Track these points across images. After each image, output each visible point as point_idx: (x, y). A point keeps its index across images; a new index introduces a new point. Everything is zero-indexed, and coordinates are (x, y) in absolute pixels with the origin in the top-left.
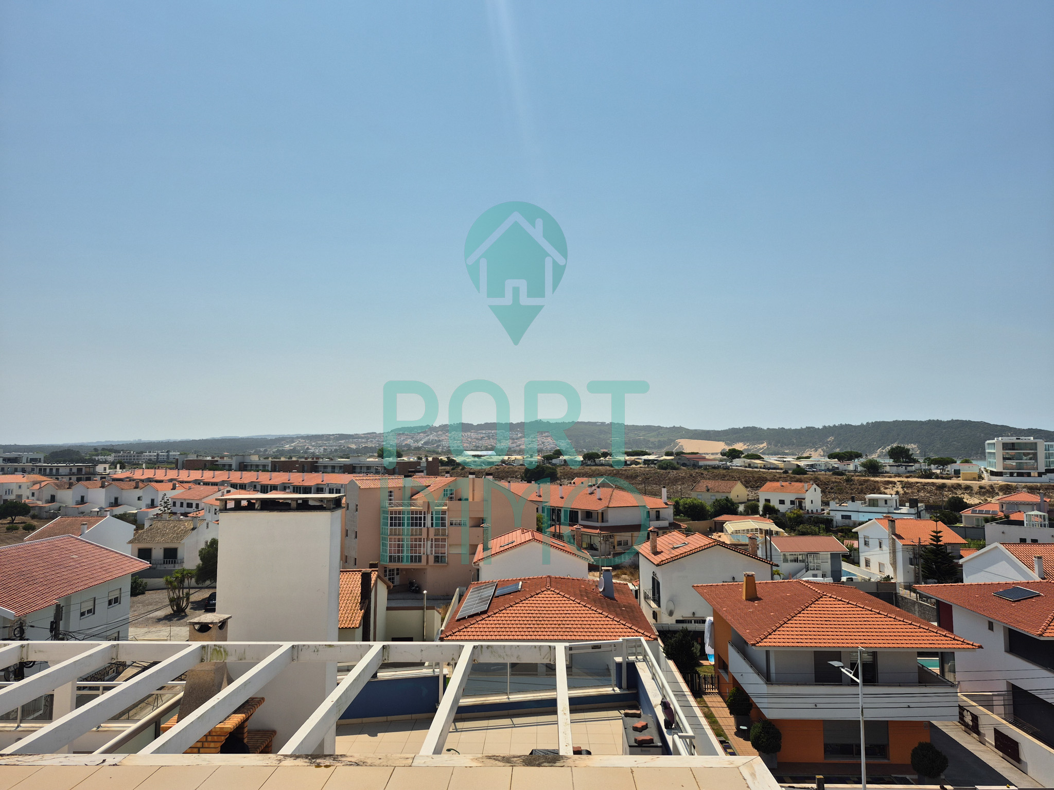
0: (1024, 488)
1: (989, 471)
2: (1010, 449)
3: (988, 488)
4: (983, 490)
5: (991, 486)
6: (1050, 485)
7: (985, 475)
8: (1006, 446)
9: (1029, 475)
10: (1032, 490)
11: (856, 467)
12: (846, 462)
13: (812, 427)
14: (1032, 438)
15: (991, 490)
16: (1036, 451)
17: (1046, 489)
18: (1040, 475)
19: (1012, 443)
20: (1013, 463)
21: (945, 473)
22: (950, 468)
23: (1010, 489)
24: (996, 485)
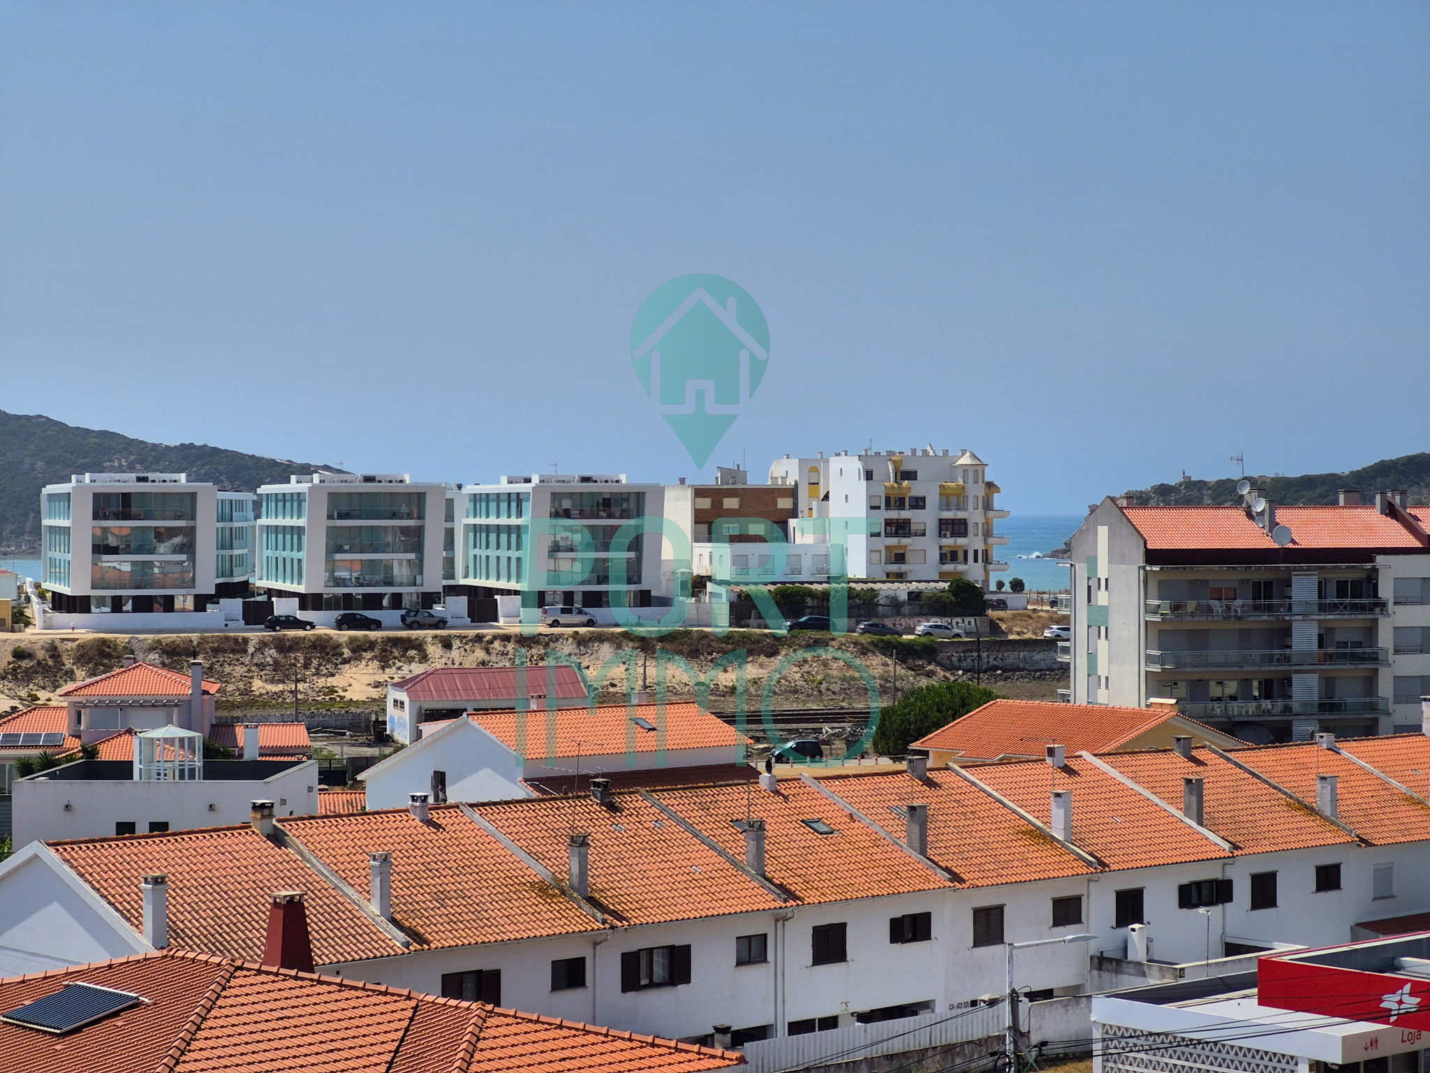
0: (151, 649)
1: (47, 595)
2: (116, 517)
3: (41, 654)
4: (25, 664)
5: (53, 650)
6: (227, 638)
7: (36, 609)
8: (105, 506)
9: (168, 604)
10: (173, 654)
14: (183, 477)
15: (50, 663)
16: (191, 523)
17: (216, 651)
18: (201, 603)
19: (123, 494)
20: (122, 564)
23: (109, 656)
24: (69, 644)
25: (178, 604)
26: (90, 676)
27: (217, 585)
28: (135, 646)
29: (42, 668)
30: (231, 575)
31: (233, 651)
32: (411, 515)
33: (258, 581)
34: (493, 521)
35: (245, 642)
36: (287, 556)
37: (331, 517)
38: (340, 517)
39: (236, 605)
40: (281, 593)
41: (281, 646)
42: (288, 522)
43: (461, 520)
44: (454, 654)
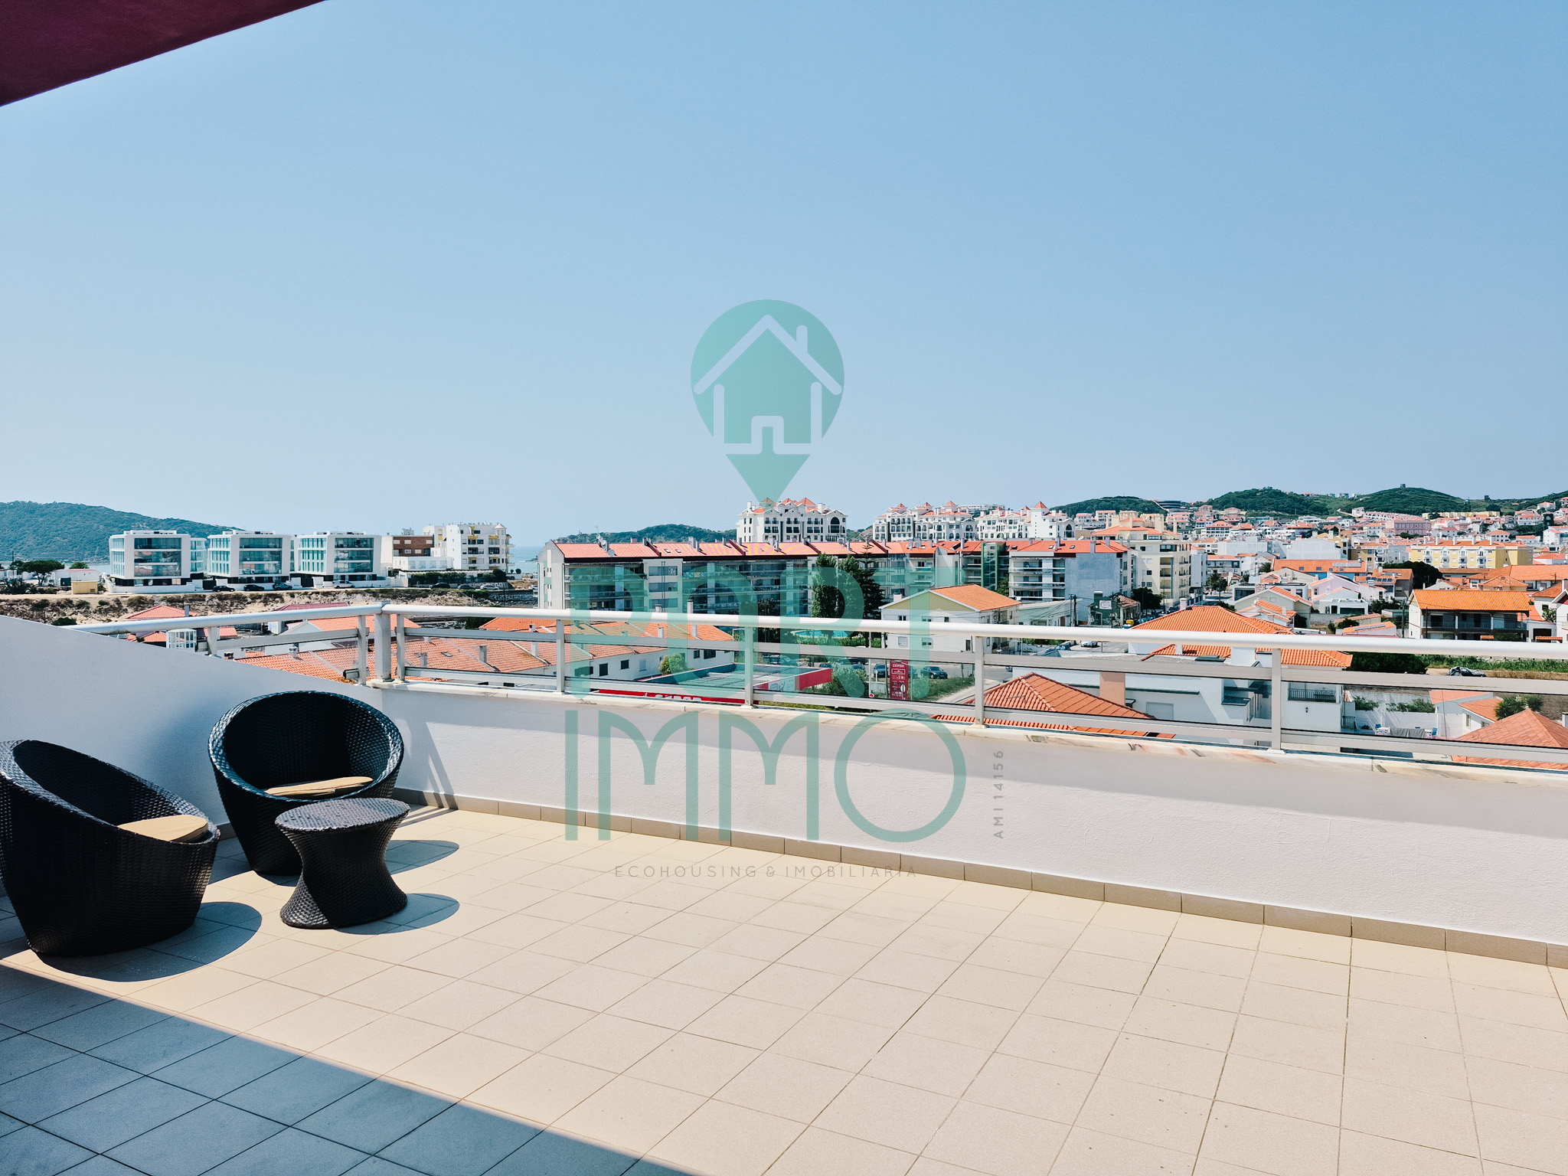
0: (162, 600)
1: (113, 579)
2: (145, 548)
3: (112, 603)
4: (105, 607)
5: (117, 601)
6: (196, 595)
7: (109, 585)
8: (140, 543)
9: (169, 582)
10: (173, 602)
14: (175, 532)
15: (117, 606)
16: (179, 550)
17: (191, 600)
18: (184, 582)
19: (150, 539)
20: (148, 567)
21: (47, 584)
22: (55, 576)
23: (143, 603)
24: (125, 599)
25: (173, 582)
26: (136, 610)
27: (191, 575)
28: (155, 599)
29: (113, 609)
30: (196, 570)
31: (199, 600)
32: (275, 547)
33: (209, 573)
34: (311, 548)
35: (204, 596)
36: (222, 562)
37: (241, 547)
38: (245, 547)
39: (199, 582)
40: (219, 577)
41: (220, 598)
42: (222, 549)
43: (298, 549)
44: (296, 599)
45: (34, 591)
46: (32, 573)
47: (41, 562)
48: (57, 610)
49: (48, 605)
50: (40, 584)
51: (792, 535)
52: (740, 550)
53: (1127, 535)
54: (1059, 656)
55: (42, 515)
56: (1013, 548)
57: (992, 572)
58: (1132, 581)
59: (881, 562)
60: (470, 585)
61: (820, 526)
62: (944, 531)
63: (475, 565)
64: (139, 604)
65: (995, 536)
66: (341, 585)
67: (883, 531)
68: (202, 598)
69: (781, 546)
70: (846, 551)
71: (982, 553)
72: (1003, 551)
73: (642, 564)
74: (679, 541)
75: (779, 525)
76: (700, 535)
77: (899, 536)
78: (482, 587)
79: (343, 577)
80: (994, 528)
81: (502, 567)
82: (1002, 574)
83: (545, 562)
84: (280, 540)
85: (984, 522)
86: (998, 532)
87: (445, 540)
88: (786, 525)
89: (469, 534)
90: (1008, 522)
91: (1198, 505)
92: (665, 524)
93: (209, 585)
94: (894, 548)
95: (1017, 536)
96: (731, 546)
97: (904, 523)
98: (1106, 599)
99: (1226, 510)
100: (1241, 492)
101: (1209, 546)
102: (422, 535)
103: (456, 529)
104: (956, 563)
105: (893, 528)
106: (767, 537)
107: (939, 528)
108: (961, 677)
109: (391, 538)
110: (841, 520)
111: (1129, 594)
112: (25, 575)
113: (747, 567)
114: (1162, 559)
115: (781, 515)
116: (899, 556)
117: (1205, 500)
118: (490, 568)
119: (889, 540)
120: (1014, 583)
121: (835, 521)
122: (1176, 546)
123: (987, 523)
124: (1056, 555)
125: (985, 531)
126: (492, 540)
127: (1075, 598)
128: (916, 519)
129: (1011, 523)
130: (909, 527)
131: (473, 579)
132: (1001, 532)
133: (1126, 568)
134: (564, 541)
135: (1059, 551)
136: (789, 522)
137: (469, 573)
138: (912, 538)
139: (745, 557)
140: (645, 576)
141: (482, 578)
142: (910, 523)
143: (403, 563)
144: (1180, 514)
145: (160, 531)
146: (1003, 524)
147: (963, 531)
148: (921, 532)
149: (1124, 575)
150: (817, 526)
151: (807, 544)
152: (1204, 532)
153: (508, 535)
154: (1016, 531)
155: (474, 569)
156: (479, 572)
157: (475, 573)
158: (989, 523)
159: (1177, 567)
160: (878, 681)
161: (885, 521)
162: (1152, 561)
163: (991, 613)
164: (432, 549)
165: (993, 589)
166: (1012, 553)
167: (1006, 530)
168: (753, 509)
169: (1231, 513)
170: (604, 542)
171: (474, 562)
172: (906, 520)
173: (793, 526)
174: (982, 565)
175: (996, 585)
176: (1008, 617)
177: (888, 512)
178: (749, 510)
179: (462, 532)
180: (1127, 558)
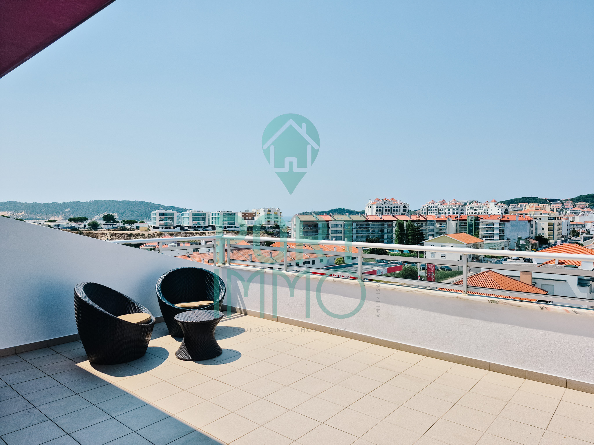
0: (167, 234)
1: (152, 227)
2: (162, 216)
3: (152, 235)
4: (150, 236)
5: (154, 234)
6: (178, 232)
7: (151, 228)
8: (161, 214)
9: (170, 228)
10: (171, 234)
11: (85, 226)
12: (79, 223)
13: (55, 203)
14: (172, 211)
15: (153, 236)
16: (173, 217)
17: (177, 234)
18: (174, 228)
19: (164, 213)
20: (163, 222)
21: (132, 228)
22: (135, 225)
23: (161, 235)
24: (156, 233)
27: (177, 225)
28: (165, 233)
30: (179, 224)
31: (179, 234)
32: (203, 216)
33: (182, 225)
34: (215, 217)
35: (181, 233)
36: (187, 221)
37: (193, 216)
38: (194, 216)
39: (179, 228)
40: (185, 226)
41: (186, 233)
42: (187, 217)
43: (211, 217)
44: (210, 234)
45: (128, 230)
46: (128, 224)
47: (131, 220)
48: (135, 237)
49: (132, 235)
50: (130, 228)
51: (387, 212)
52: (366, 219)
53: (533, 213)
54: (502, 263)
55: (131, 205)
56: (481, 218)
57: (472, 228)
58: (535, 232)
59: (424, 224)
60: (267, 230)
61: (398, 209)
62: (451, 211)
63: (269, 223)
64: (160, 235)
65: (473, 213)
66: (225, 230)
67: (425, 211)
68: (180, 233)
69: (383, 217)
70: (409, 219)
71: (468, 220)
72: (477, 219)
73: (329, 223)
74: (343, 215)
75: (382, 209)
76: (351, 212)
77: (432, 213)
78: (271, 231)
79: (225, 227)
80: (473, 210)
81: (278, 224)
82: (476, 229)
83: (293, 222)
84: (205, 213)
85: (469, 207)
86: (475, 212)
87: (259, 214)
88: (384, 209)
89: (267, 211)
90: (479, 207)
91: (566, 200)
92: (337, 208)
93: (182, 229)
94: (429, 218)
95: (483, 213)
96: (363, 216)
97: (434, 208)
98: (523, 240)
99: (579, 203)
100: (586, 195)
101: (571, 218)
102: (252, 212)
103: (263, 210)
104: (456, 224)
105: (429, 210)
106: (377, 213)
107: (449, 210)
108: (458, 270)
109: (241, 213)
110: (407, 207)
111: (534, 238)
112: (126, 225)
113: (368, 225)
114: (549, 223)
115: (383, 205)
116: (431, 221)
117: (569, 198)
118: (274, 224)
119: (427, 214)
120: (481, 232)
121: (405, 207)
122: (555, 218)
123: (470, 208)
124: (501, 221)
125: (469, 211)
126: (276, 214)
127: (509, 239)
128: (439, 206)
129: (480, 208)
130: (436, 210)
131: (268, 228)
132: (476, 211)
133: (532, 227)
134: (301, 214)
135: (502, 220)
136: (386, 207)
137: (267, 226)
138: (437, 214)
139: (368, 221)
140: (330, 228)
141: (272, 228)
142: (436, 208)
143: (246, 222)
144: (557, 205)
145: (167, 210)
146: (477, 208)
147: (459, 211)
148: (441, 211)
149: (531, 230)
150: (397, 209)
151: (393, 216)
152: (568, 212)
153: (281, 212)
154: (483, 211)
155: (269, 224)
156: (271, 225)
157: (269, 226)
158: (471, 208)
159: (556, 227)
160: (422, 271)
161: (426, 207)
162: (544, 224)
163: (471, 245)
164: (255, 217)
165: (472, 235)
166: (481, 220)
167: (478, 211)
168: (372, 202)
169: (581, 204)
170: (315, 215)
171: (269, 222)
172: (435, 206)
173: (387, 209)
174: (467, 225)
175: (474, 233)
176: (479, 247)
177: (427, 203)
178: (370, 203)
179: (265, 211)
180: (533, 223)
